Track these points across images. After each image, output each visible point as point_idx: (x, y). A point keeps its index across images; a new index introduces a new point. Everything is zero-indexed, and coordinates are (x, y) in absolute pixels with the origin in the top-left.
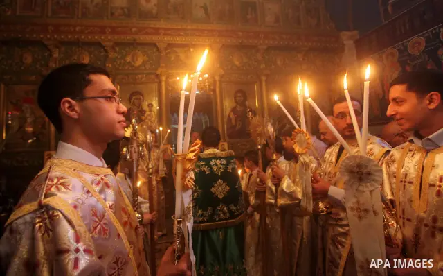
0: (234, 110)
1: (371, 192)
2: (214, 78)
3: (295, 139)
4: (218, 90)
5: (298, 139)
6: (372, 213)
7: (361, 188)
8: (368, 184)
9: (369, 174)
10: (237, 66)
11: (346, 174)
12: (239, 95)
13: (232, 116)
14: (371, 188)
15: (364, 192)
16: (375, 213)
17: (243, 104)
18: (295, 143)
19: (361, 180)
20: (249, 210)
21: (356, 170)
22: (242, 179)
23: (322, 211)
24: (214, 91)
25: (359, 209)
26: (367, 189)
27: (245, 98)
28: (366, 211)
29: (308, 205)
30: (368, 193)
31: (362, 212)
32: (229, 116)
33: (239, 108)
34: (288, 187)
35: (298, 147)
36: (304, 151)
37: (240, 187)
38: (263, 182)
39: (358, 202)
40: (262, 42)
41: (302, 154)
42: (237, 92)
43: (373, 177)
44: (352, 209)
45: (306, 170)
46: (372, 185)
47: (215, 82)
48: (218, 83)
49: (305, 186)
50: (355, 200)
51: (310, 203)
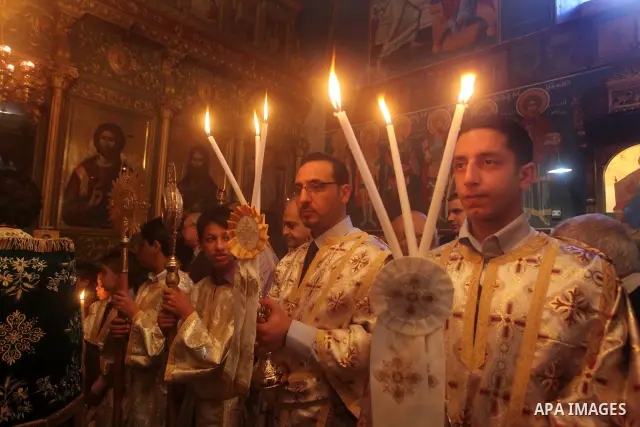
0: (88, 164)
1: (427, 337)
2: (50, 80)
3: (234, 227)
4: (56, 111)
5: (241, 226)
6: (425, 381)
7: (407, 330)
8: (423, 321)
9: (430, 299)
10: (113, 73)
11: (383, 297)
12: (107, 133)
13: (82, 175)
14: (428, 330)
15: (413, 337)
16: (431, 381)
17: (113, 155)
18: (233, 235)
19: (410, 311)
20: (96, 386)
21: (408, 289)
22: (88, 311)
23: (270, 382)
24: (46, 110)
25: (398, 377)
26: (420, 332)
27: (120, 146)
28: (414, 378)
29: (242, 371)
30: (422, 339)
31: (405, 379)
32: (75, 175)
33: (101, 162)
34: (196, 336)
35: (238, 245)
36: (250, 255)
37: (80, 332)
38: (126, 317)
39: (397, 362)
40: (176, 42)
41: (245, 260)
42: (103, 128)
43: (436, 305)
44: (382, 376)
45: (249, 295)
46: (430, 323)
47: (51, 89)
48: (59, 94)
49: (242, 332)
50: (389, 357)
51: (245, 368)
